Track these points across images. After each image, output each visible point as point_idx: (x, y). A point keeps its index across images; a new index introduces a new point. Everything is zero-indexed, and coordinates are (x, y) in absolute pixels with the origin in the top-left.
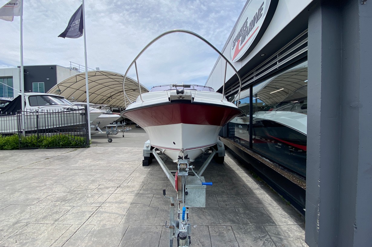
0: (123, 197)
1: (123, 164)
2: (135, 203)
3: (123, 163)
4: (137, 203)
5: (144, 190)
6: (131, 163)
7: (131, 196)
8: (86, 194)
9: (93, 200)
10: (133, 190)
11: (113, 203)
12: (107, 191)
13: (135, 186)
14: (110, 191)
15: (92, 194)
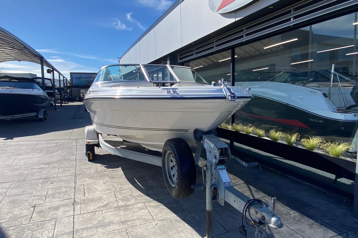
0: (99, 216)
1: (43, 168)
2: (129, 221)
3: (41, 167)
4: (132, 220)
5: (123, 200)
6: (55, 165)
7: (111, 212)
8: (24, 226)
9: (49, 232)
10: (105, 203)
11: (91, 228)
12: (60, 213)
13: (100, 197)
14: (66, 212)
15: (36, 224)
